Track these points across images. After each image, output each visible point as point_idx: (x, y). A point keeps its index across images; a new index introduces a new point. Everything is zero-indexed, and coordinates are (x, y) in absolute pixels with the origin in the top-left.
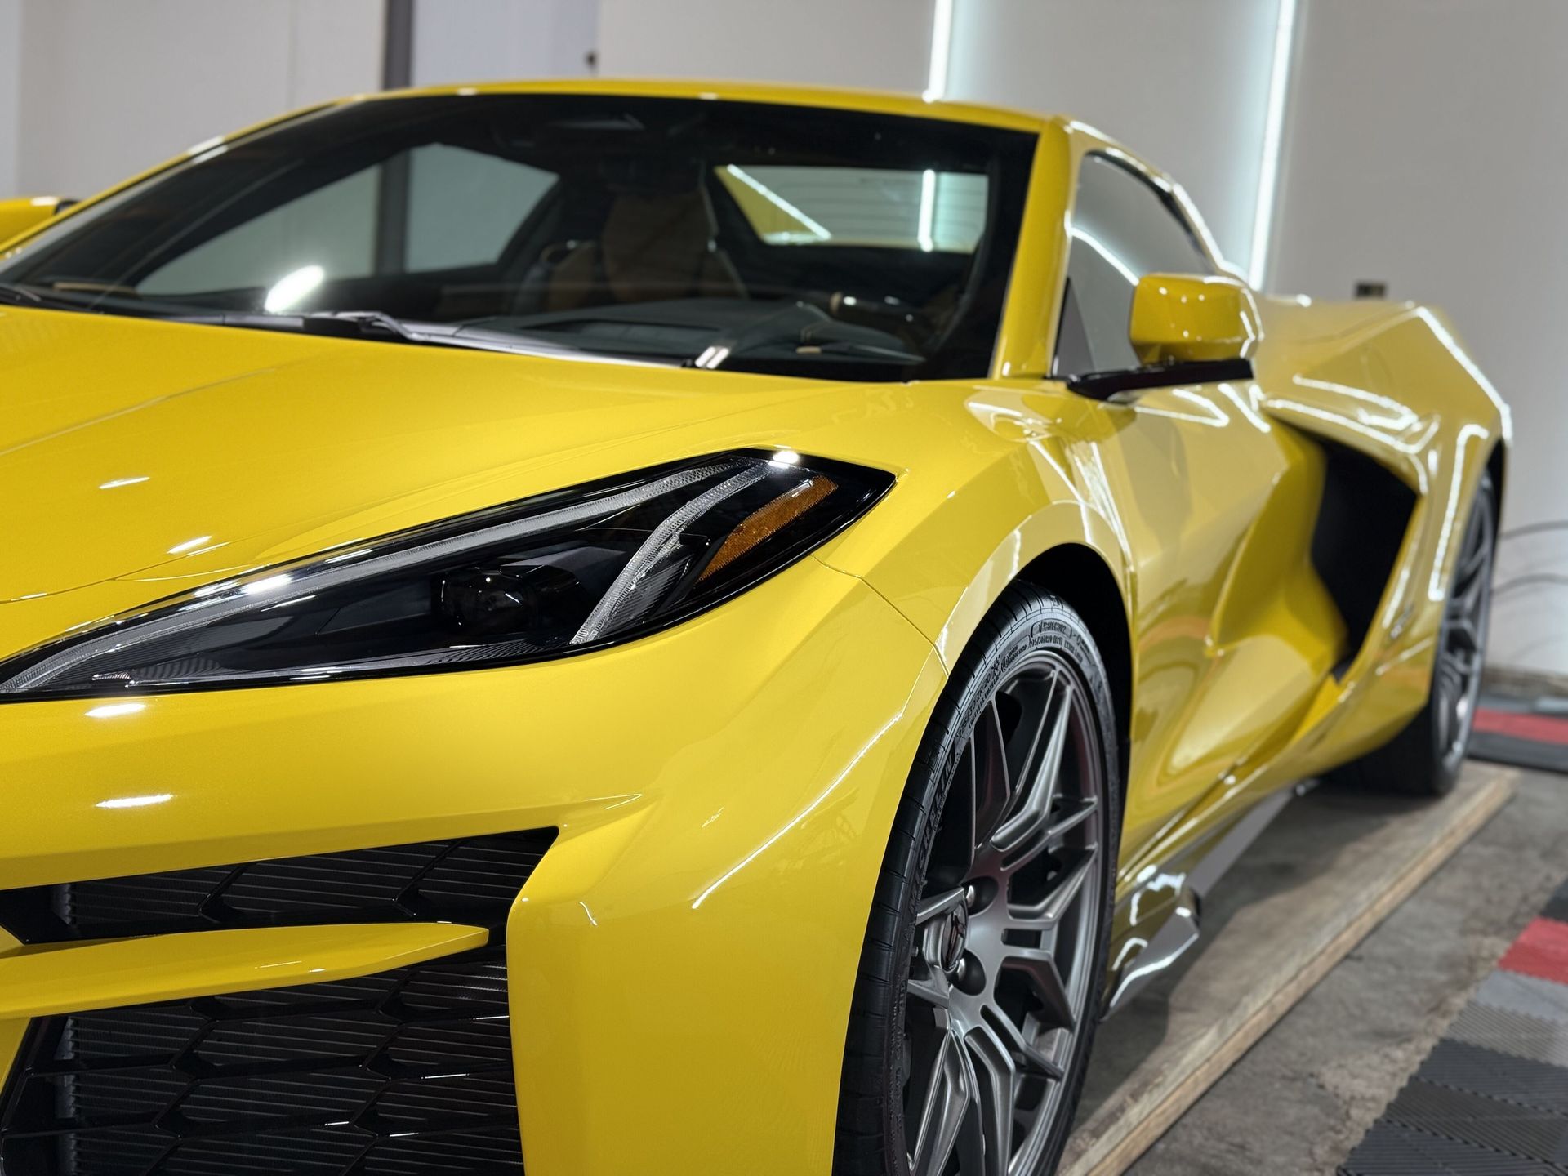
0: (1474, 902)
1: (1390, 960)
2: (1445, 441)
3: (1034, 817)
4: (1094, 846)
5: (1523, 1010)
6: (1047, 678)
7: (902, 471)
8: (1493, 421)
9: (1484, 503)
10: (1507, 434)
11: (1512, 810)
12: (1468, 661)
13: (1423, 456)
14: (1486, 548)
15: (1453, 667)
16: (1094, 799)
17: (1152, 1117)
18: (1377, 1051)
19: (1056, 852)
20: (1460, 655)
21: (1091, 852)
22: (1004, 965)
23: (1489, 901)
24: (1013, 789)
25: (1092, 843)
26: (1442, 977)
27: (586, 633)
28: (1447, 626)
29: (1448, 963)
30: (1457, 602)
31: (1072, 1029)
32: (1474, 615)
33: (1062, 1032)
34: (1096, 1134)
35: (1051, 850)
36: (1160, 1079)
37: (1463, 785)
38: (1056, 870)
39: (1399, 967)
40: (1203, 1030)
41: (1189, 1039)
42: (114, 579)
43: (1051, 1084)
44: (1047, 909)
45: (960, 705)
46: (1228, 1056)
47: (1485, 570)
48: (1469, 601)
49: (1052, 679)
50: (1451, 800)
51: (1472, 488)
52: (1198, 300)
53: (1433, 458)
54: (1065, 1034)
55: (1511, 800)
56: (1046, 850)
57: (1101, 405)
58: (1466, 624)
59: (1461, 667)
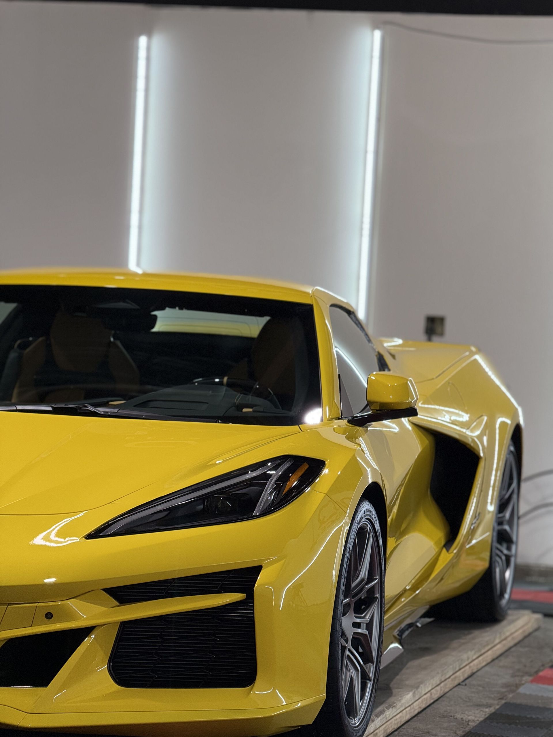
0: (517, 667)
1: (479, 685)
2: (489, 428)
3: (362, 580)
4: (378, 595)
5: (540, 694)
6: (366, 530)
7: (327, 460)
8: (514, 415)
9: (512, 459)
10: (522, 422)
11: (537, 633)
12: (509, 549)
13: (480, 437)
14: (514, 485)
15: (502, 552)
16: (377, 577)
17: (393, 720)
18: (477, 710)
19: (364, 598)
20: (505, 545)
21: (377, 598)
22: (354, 636)
23: (525, 666)
24: (359, 568)
25: (377, 594)
26: (504, 690)
27: (256, 512)
28: (497, 528)
29: (506, 685)
30: (501, 515)
31: (373, 664)
32: (510, 522)
33: (370, 665)
34: (377, 716)
35: (362, 598)
36: (395, 705)
37: (509, 618)
38: (364, 605)
39: (483, 687)
40: (408, 693)
41: (402, 695)
42: (110, 503)
43: (368, 682)
44: (365, 616)
45: (350, 534)
46: (417, 708)
47: (515, 496)
48: (507, 515)
49: (367, 530)
50: (504, 623)
51: (504, 452)
52: (395, 385)
53: (485, 439)
54: (371, 666)
55: (537, 629)
56: (361, 597)
57: (361, 428)
58: (507, 527)
59: (506, 552)
